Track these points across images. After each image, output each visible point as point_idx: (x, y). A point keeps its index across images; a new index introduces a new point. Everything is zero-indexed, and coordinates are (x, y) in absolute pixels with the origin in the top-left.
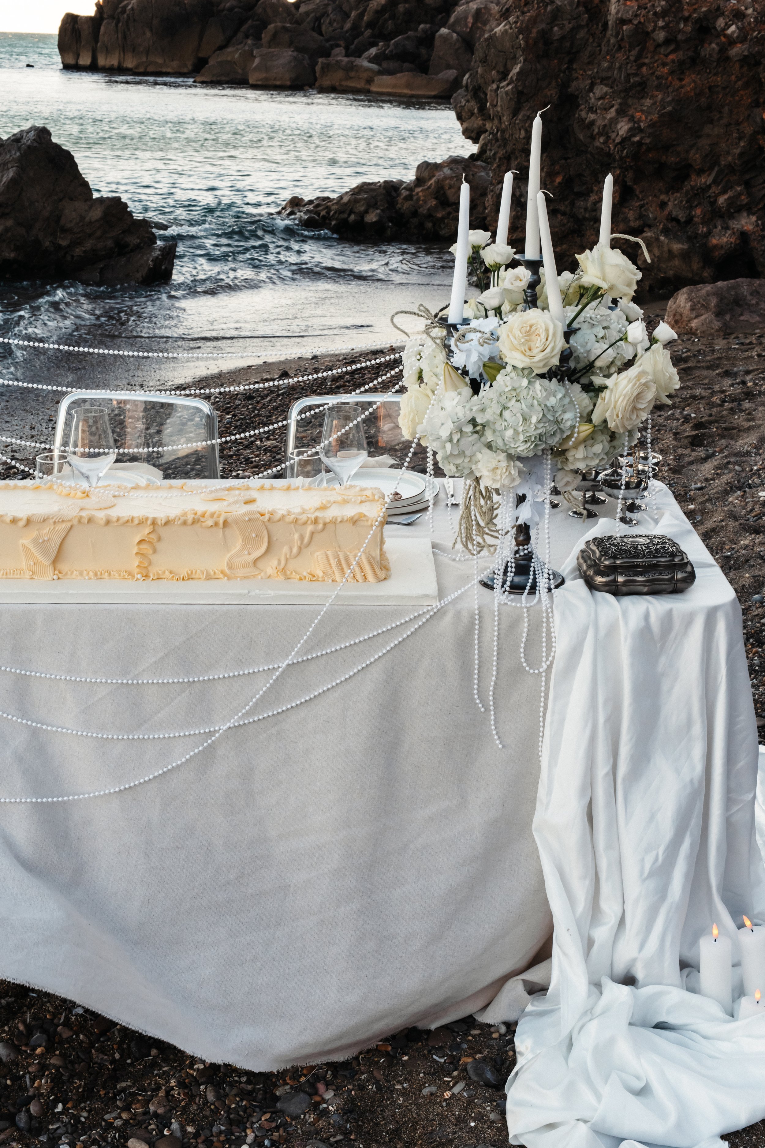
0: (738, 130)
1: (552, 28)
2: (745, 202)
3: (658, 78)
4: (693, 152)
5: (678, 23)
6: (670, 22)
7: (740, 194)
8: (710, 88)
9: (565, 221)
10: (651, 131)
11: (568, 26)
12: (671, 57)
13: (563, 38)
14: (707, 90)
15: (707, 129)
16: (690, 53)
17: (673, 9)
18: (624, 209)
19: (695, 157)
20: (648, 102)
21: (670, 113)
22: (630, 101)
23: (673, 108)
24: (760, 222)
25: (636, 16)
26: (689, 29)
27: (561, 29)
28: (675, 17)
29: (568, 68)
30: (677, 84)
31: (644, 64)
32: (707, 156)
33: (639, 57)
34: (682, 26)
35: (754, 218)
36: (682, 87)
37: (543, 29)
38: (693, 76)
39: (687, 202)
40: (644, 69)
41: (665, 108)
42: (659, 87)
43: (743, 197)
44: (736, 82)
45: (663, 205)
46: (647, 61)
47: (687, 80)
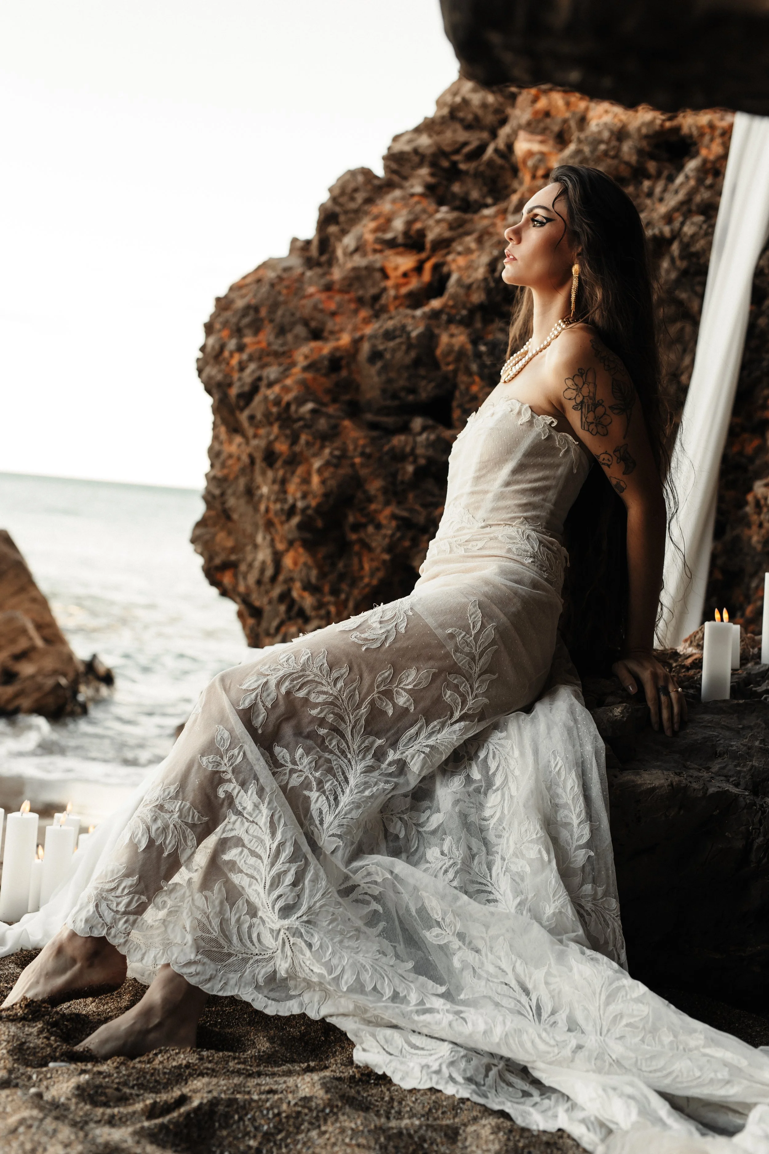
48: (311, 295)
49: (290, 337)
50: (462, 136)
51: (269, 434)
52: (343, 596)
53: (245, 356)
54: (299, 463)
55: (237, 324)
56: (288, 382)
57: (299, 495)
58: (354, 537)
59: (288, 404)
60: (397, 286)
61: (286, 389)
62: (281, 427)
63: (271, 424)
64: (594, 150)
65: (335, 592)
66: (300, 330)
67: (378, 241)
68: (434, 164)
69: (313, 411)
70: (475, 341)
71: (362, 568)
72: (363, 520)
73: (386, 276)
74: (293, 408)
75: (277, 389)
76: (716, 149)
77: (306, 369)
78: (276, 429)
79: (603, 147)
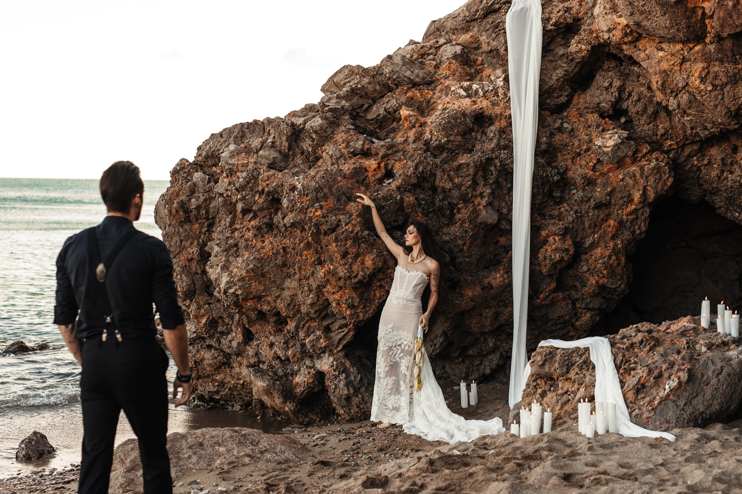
0: (308, 284)
1: (190, 199)
2: (324, 345)
3: (246, 240)
4: (279, 301)
5: (254, 196)
6: (247, 195)
7: (318, 338)
8: (284, 249)
9: (216, 355)
10: (240, 284)
11: (202, 198)
12: (253, 223)
13: (198, 208)
14: (281, 250)
15: (288, 283)
16: (266, 220)
17: (251, 185)
18: (247, 347)
19: (281, 305)
20: (240, 260)
21: (253, 270)
22: (231, 259)
23: (254, 265)
24: (335, 363)
25: (227, 190)
26: (261, 200)
27: (197, 200)
28: (252, 190)
29: (207, 231)
30: (259, 245)
31: (236, 229)
32: (289, 305)
33: (232, 223)
34: (257, 198)
35: (331, 359)
36: (263, 248)
37: (182, 201)
38: (271, 239)
39: (284, 344)
40: (236, 234)
41: (249, 265)
42: (246, 247)
43: (322, 341)
44: (299, 244)
45: (272, 345)
46: (238, 226)
47: (267, 242)
48: (340, 181)
49: (342, 201)
50: (361, 102)
51: (345, 245)
52: (368, 309)
53: (324, 211)
54: (360, 256)
55: (316, 196)
56: (353, 222)
57: (360, 269)
58: (378, 284)
59: (357, 233)
60: (374, 175)
61: (354, 226)
62: (353, 242)
63: (346, 240)
64: (456, 122)
65: (365, 307)
66: (344, 198)
67: (349, 153)
68: (350, 114)
69: (368, 234)
70: (417, 199)
71: (376, 296)
72: (384, 277)
73: (367, 171)
74: (360, 234)
75: (349, 225)
76: (504, 123)
77: (358, 216)
78: (349, 243)
79: (459, 120)
